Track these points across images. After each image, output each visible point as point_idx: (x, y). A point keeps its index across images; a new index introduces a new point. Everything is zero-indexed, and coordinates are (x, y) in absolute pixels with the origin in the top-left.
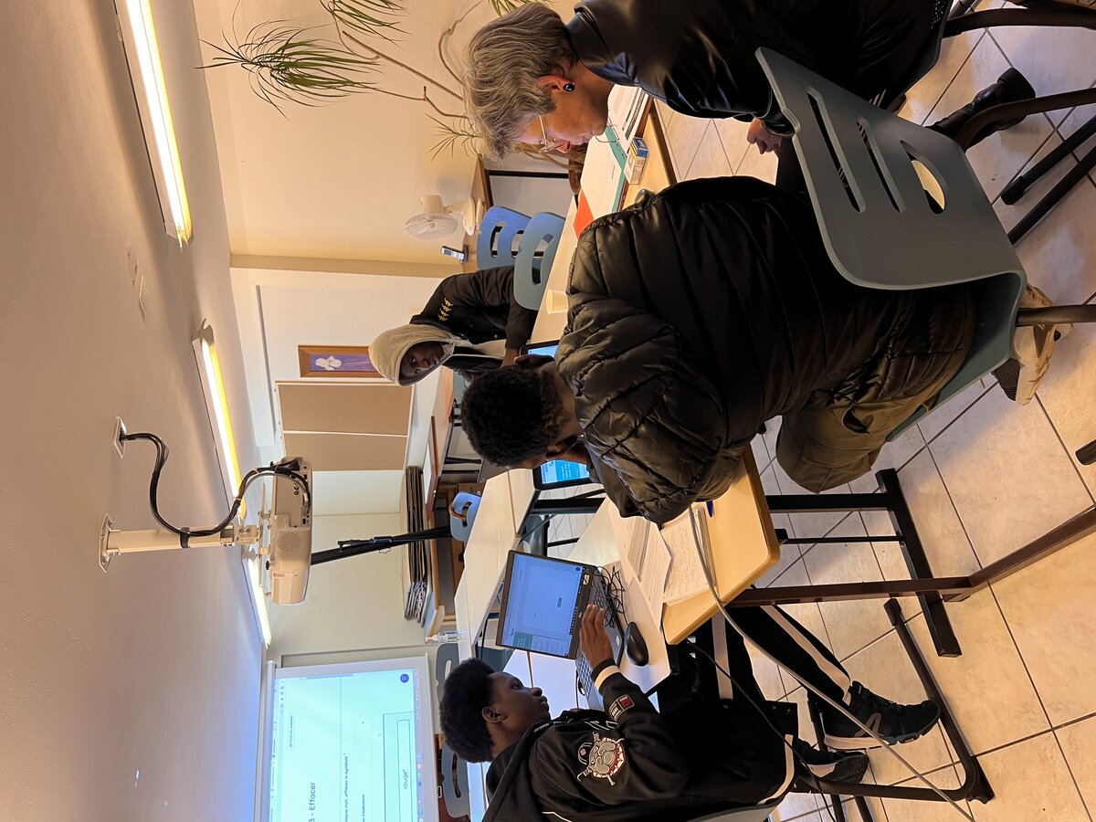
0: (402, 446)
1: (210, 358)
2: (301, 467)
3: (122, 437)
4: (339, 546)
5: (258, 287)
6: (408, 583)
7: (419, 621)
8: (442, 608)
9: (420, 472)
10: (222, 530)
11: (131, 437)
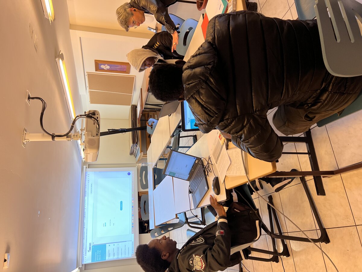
0: (130, 98)
1: (62, 65)
2: (96, 114)
3: (29, 98)
4: (108, 131)
5: (80, 38)
6: (131, 144)
7: (134, 156)
8: (142, 153)
9: (136, 107)
10: (67, 135)
11: (33, 98)
